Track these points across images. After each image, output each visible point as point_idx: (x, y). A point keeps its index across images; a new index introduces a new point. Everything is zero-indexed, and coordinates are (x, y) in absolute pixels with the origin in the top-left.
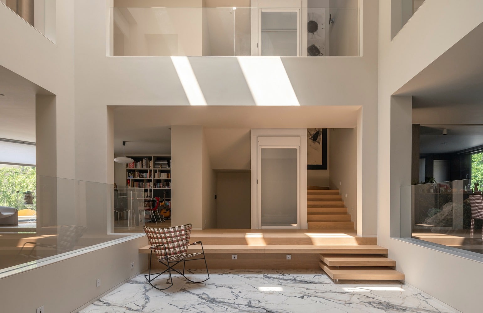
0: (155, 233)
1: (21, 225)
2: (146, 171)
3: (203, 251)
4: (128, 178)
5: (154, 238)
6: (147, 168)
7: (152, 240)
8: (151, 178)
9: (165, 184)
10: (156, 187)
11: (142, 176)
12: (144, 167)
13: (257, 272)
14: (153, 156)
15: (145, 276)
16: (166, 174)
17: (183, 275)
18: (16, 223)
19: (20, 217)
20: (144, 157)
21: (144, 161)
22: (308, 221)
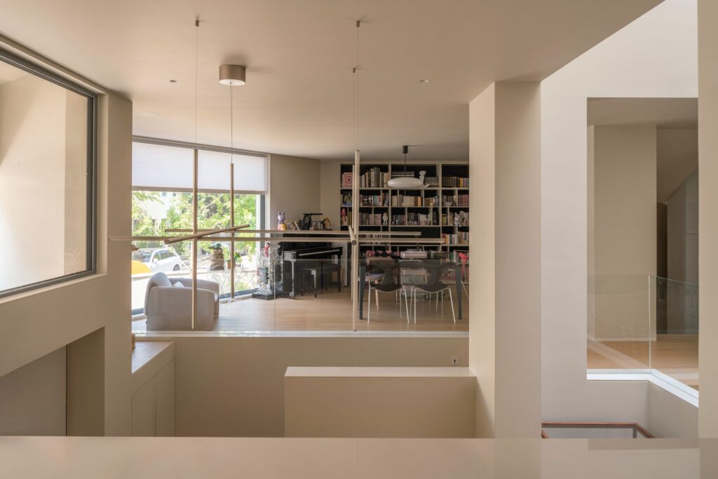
2: (377, 193)
4: (344, 206)
6: (379, 187)
8: (386, 206)
9: (412, 217)
10: (395, 222)
11: (368, 201)
12: (372, 184)
14: (390, 164)
16: (413, 198)
20: (373, 166)
21: (373, 173)
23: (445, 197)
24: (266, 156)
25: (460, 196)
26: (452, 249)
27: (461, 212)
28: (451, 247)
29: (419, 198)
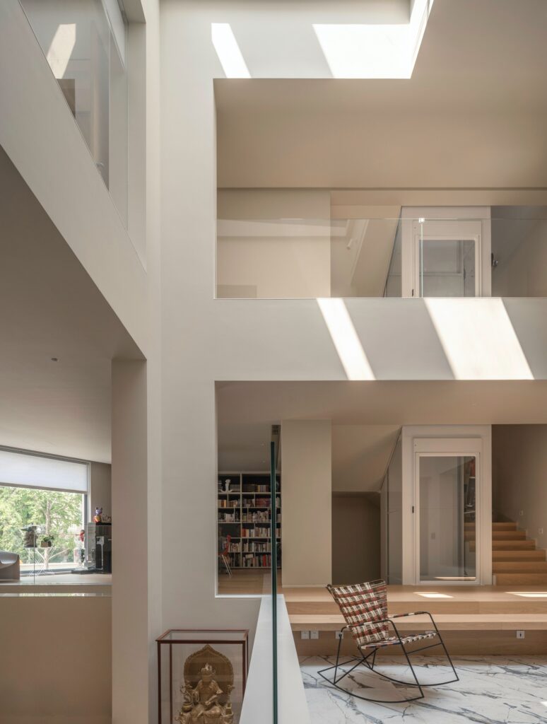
0: (350, 595)
1: (24, 580)
3: (394, 626)
5: (350, 605)
7: (347, 609)
13: (476, 661)
15: (319, 672)
17: (372, 669)
18: (16, 577)
19: (23, 567)
22: (494, 572)
23: (245, 500)
24: (88, 464)
25: (257, 500)
26: (251, 541)
27: (258, 512)
28: (250, 539)
29: (225, 501)
